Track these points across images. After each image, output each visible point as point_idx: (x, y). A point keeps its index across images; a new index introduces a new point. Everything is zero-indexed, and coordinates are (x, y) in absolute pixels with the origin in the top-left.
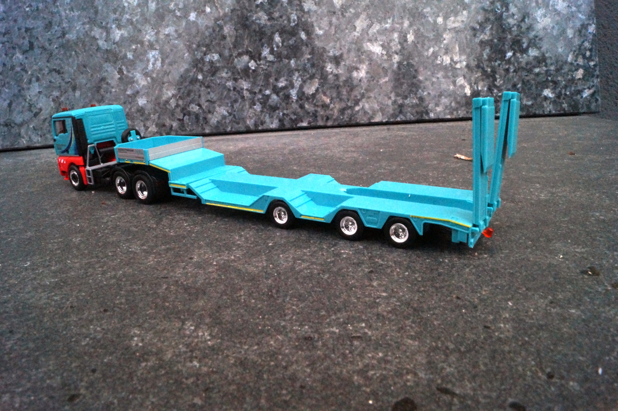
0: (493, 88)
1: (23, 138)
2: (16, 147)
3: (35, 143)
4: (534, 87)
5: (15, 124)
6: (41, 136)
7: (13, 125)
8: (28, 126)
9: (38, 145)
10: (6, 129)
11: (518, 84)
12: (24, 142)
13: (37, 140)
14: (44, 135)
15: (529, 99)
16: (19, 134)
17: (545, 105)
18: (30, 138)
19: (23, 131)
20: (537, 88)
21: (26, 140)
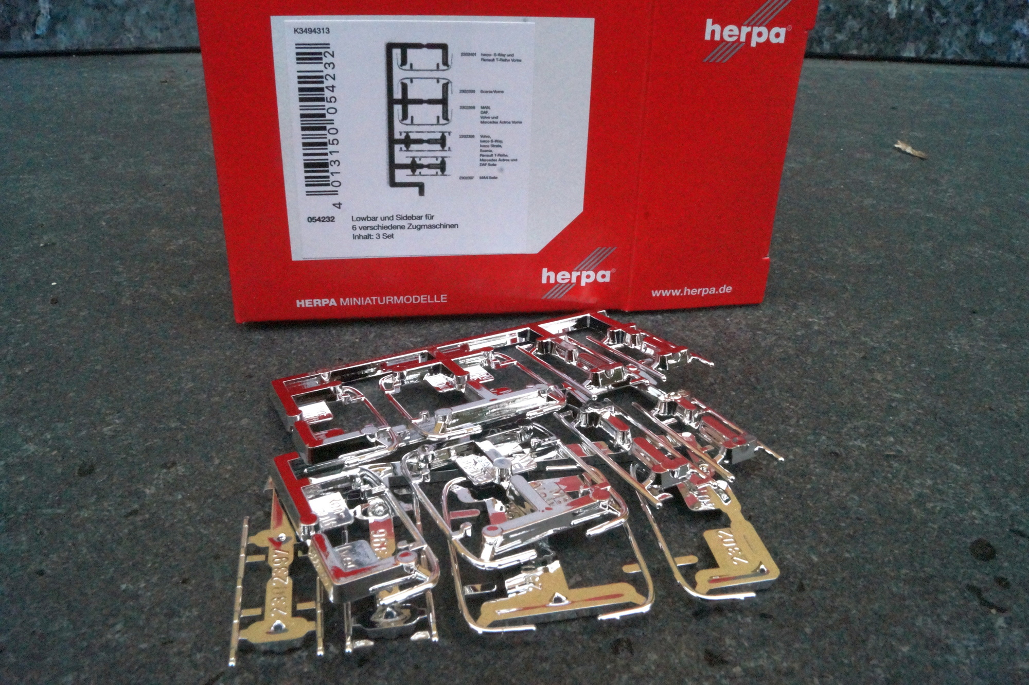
0: (933, 9)
1: (130, 31)
2: (117, 47)
3: (151, 42)
4: (1001, 15)
5: (116, 6)
6: (161, 31)
7: (110, 7)
8: (138, 11)
9: (156, 46)
10: (97, 14)
11: (977, 6)
12: (130, 40)
13: (155, 38)
14: (167, 29)
15: (990, 33)
16: (122, 25)
17: (1014, 47)
18: (142, 32)
19: (128, 19)
20: (1006, 15)
21: (135, 37)
